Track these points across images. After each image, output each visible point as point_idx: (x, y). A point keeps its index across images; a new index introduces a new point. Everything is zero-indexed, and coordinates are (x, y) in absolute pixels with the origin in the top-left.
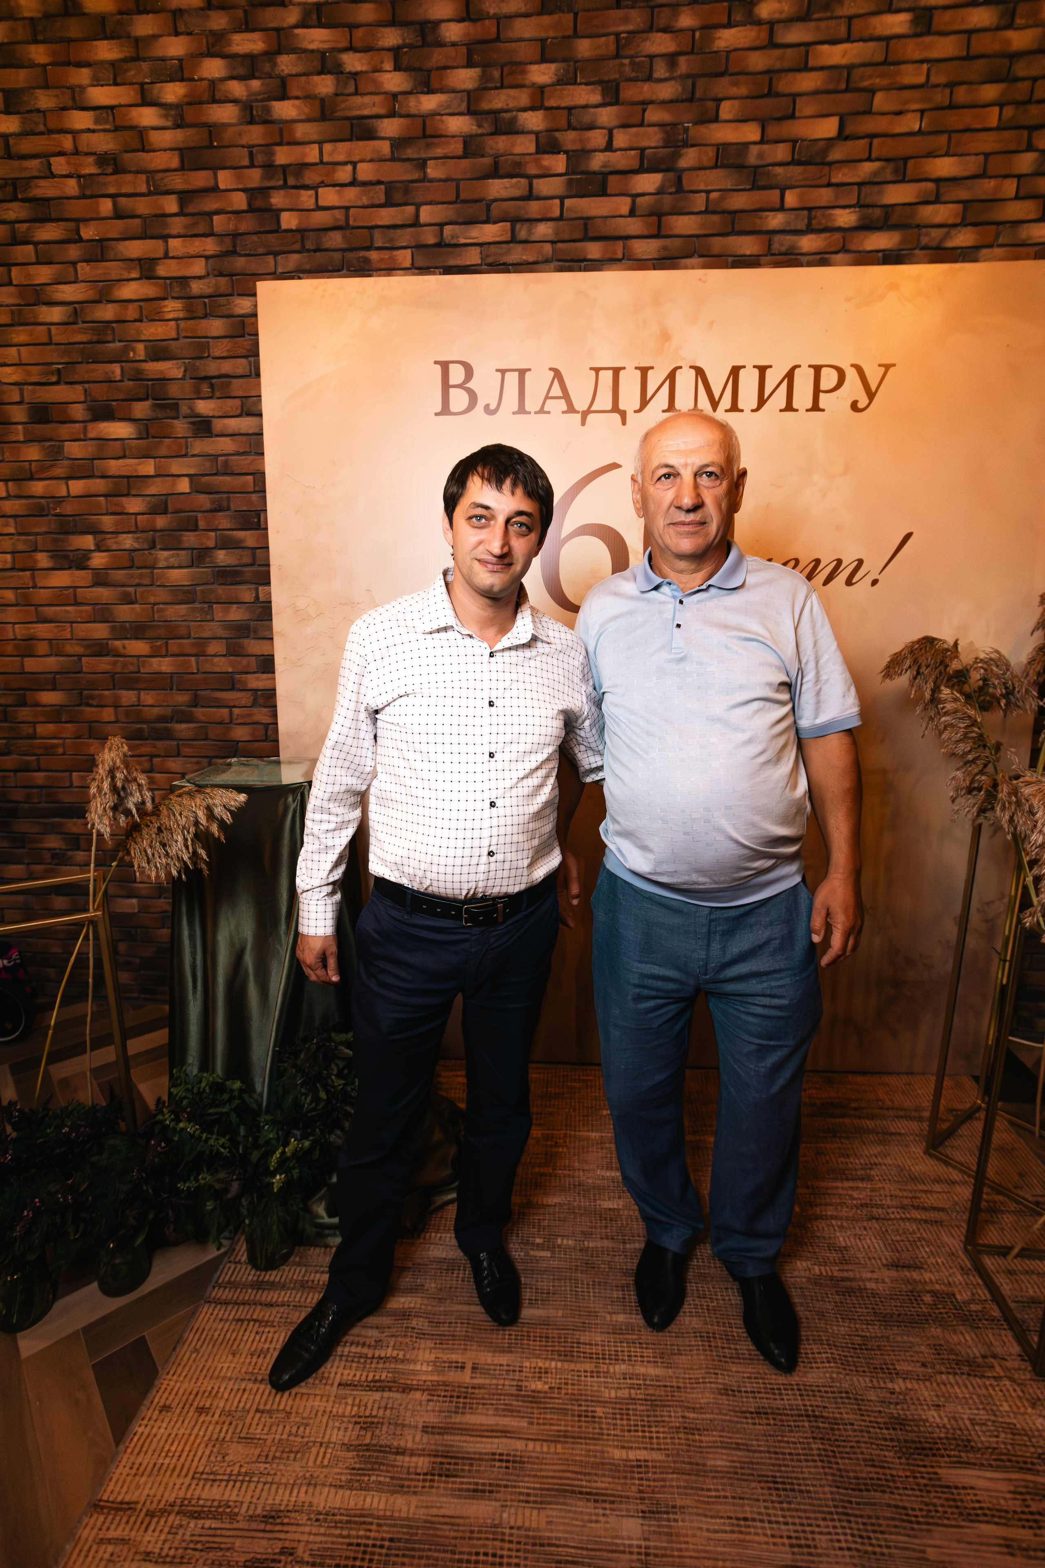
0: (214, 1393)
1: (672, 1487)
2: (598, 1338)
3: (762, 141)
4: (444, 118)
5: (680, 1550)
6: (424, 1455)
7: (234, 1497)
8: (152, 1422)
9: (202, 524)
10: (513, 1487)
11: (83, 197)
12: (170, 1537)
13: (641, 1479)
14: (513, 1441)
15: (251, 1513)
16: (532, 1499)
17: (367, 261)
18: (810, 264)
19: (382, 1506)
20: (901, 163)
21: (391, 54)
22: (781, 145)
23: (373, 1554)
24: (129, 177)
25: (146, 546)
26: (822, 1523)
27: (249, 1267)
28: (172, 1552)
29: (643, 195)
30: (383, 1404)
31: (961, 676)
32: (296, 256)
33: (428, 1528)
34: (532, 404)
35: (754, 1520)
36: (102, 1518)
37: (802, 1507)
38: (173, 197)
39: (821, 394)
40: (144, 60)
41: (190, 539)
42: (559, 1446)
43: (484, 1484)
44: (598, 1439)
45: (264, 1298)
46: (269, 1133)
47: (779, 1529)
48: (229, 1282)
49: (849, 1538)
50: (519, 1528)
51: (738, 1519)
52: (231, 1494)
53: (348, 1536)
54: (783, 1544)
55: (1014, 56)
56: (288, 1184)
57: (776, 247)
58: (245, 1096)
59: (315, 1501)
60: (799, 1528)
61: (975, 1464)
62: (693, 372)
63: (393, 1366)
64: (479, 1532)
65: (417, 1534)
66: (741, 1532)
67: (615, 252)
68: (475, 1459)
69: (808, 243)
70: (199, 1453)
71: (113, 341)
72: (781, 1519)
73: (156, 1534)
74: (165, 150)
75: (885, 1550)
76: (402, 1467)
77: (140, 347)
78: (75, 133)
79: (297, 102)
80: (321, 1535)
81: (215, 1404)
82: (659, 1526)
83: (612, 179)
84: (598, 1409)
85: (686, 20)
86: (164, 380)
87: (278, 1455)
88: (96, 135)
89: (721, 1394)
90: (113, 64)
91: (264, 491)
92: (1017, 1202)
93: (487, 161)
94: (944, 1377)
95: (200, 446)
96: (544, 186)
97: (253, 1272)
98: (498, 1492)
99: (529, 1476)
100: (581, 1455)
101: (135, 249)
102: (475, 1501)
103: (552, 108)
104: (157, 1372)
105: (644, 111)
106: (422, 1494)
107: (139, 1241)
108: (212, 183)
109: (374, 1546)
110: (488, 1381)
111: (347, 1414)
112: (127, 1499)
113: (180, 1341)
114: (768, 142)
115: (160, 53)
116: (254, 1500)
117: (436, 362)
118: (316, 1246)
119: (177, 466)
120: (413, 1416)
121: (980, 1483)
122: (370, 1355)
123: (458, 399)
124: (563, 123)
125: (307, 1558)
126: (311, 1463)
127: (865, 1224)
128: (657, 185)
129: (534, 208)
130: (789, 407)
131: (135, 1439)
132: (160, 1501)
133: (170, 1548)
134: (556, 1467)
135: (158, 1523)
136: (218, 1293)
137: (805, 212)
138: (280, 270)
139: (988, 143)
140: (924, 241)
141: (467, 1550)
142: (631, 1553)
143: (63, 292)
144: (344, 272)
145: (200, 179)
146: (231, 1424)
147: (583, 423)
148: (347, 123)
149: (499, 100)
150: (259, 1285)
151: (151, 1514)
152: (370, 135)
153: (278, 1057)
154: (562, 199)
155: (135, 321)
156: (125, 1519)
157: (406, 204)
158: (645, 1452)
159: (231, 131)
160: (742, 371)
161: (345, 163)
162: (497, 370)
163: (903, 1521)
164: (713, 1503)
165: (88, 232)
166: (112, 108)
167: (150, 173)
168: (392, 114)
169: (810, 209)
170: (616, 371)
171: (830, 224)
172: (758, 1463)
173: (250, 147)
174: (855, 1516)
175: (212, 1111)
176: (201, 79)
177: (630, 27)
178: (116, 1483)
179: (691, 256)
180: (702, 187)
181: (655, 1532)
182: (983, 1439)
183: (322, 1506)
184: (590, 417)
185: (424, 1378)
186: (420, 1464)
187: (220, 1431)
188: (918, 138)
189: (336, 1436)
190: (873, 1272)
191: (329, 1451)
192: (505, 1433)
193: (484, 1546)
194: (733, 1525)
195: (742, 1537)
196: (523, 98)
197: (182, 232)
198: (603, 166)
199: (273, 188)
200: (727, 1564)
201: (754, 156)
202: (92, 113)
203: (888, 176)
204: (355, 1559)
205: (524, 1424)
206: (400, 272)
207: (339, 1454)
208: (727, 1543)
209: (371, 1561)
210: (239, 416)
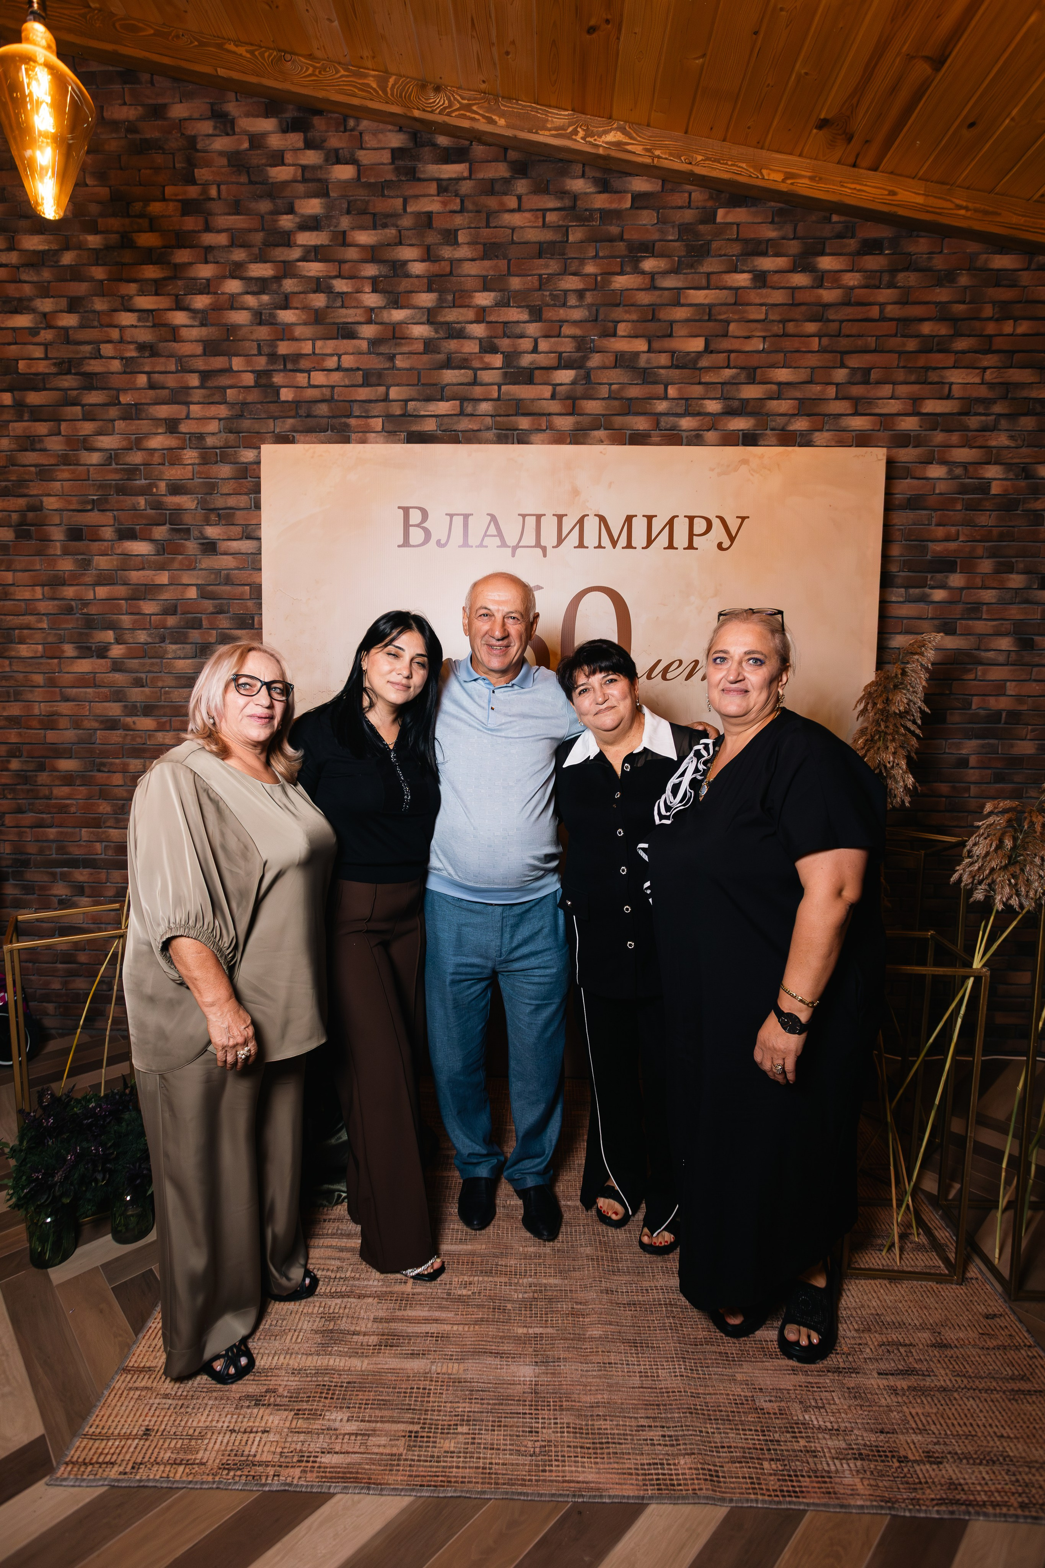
1: (559, 1347)
2: (512, 1262)
3: (649, 351)
4: (410, 326)
5: (561, 1381)
6: (374, 1335)
9: (205, 624)
10: (440, 1351)
11: (125, 372)
13: (537, 1344)
14: (443, 1325)
16: (454, 1357)
17: (347, 425)
18: (687, 443)
19: (342, 1364)
20: (751, 371)
21: (370, 281)
22: (664, 355)
23: (335, 1391)
24: (162, 360)
25: (157, 640)
26: (666, 1364)
28: (185, 1393)
29: (561, 384)
30: (343, 1306)
32: (290, 422)
33: (376, 1375)
34: (473, 540)
35: (615, 1364)
36: (129, 1376)
37: (653, 1356)
38: (196, 375)
39: (695, 537)
40: (181, 279)
41: (195, 635)
42: (477, 1327)
43: (419, 1350)
44: (508, 1322)
47: (635, 1368)
49: (683, 1369)
50: (444, 1374)
51: (604, 1363)
53: (317, 1381)
54: (635, 1376)
55: (827, 306)
57: (662, 424)
59: (291, 1362)
60: (649, 1367)
62: (597, 519)
63: (351, 1282)
64: (414, 1377)
65: (368, 1379)
66: (606, 1371)
67: (540, 425)
68: (413, 1336)
69: (686, 423)
71: (141, 479)
72: (636, 1362)
74: (192, 341)
75: (707, 1376)
76: (357, 1342)
77: (162, 484)
78: (122, 328)
79: (296, 311)
80: (297, 1381)
82: (547, 1369)
83: (537, 372)
84: (508, 1305)
85: (590, 268)
86: (180, 510)
87: (262, 1336)
88: (138, 330)
89: (603, 1293)
90: (155, 281)
91: (261, 600)
93: (441, 357)
95: (206, 562)
96: (486, 376)
98: (429, 1354)
99: (453, 1344)
100: (493, 1332)
101: (163, 411)
102: (412, 1360)
103: (491, 322)
105: (561, 327)
106: (372, 1357)
108: (227, 366)
109: (336, 1386)
111: (315, 1311)
112: (148, 1365)
114: (653, 352)
115: (192, 275)
117: (399, 508)
119: (187, 578)
120: (366, 1312)
122: (333, 1276)
123: (416, 535)
124: (500, 332)
125: (285, 1394)
126: (288, 1341)
128: (572, 378)
129: (478, 391)
131: (150, 1331)
134: (474, 1337)
137: (684, 401)
138: (279, 430)
139: (813, 360)
140: (772, 424)
141: (404, 1386)
142: (525, 1384)
143: (102, 442)
144: (329, 432)
145: (218, 362)
147: (513, 555)
148: (335, 327)
149: (451, 315)
152: (352, 336)
154: (499, 385)
155: (159, 464)
156: (147, 1376)
157: (379, 385)
158: (541, 1329)
159: (244, 331)
160: (634, 519)
161: (332, 355)
162: (448, 514)
163: (723, 1358)
164: (587, 1355)
165: (126, 398)
166: (152, 311)
167: (180, 359)
168: (369, 322)
169: (687, 399)
171: (702, 410)
172: (624, 1332)
173: (257, 341)
174: (689, 1357)
176: (223, 294)
177: (550, 271)
178: (139, 1356)
179: (598, 429)
180: (605, 381)
181: (544, 1373)
183: (297, 1365)
184: (519, 550)
185: (375, 1289)
186: (371, 1341)
188: (763, 355)
189: (307, 1323)
191: (301, 1334)
192: (436, 1321)
193: (417, 1384)
194: (600, 1367)
195: (607, 1373)
196: (470, 314)
197: (201, 400)
198: (531, 364)
199: (275, 371)
200: (593, 1388)
201: (642, 362)
202: (136, 314)
203: (743, 377)
204: (321, 1393)
205: (451, 1315)
206: (373, 435)
207: (309, 1335)
208: (594, 1377)
209: (333, 1394)
210: (241, 539)
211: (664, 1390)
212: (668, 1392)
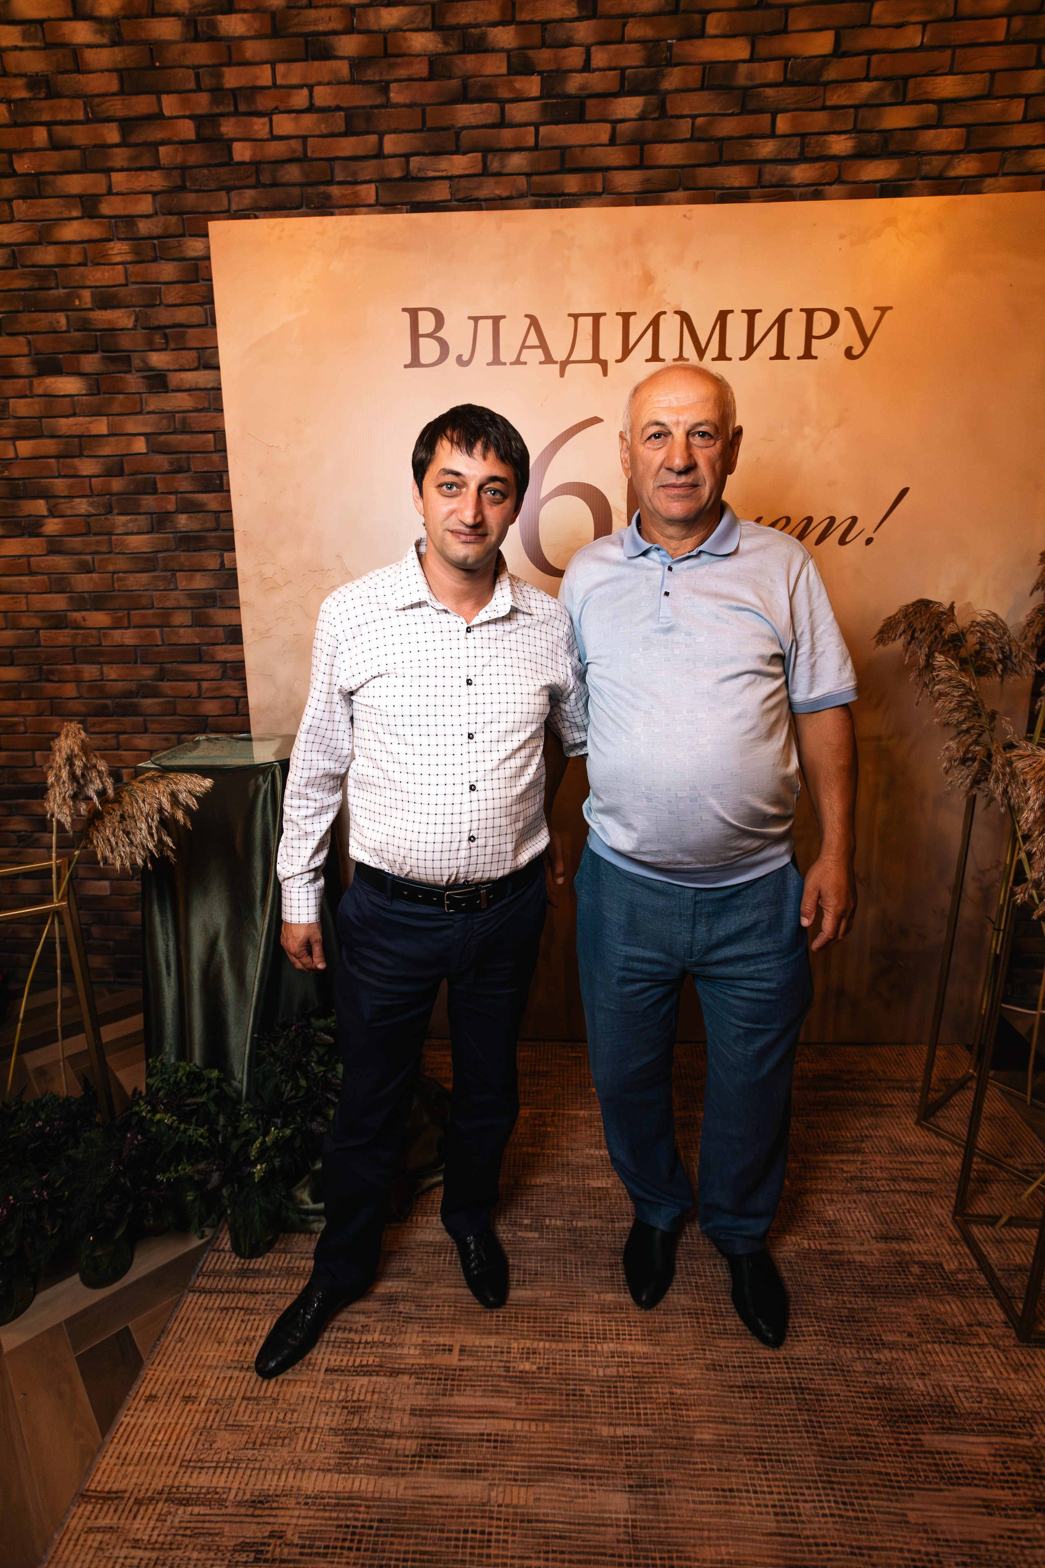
0: (199, 1383)
1: (660, 1461)
2: (587, 1318)
3: (752, 59)
4: (407, 34)
5: (667, 1522)
6: (411, 1437)
7: (222, 1484)
8: (137, 1413)
9: (160, 487)
10: (500, 1466)
11: (15, 125)
12: (159, 1524)
13: (628, 1454)
14: (502, 1421)
15: (239, 1498)
16: (520, 1477)
17: (328, 197)
18: (803, 198)
19: (371, 1488)
20: (901, 82)
22: (773, 64)
23: (361, 1534)
24: (65, 102)
25: (102, 511)
26: (806, 1492)
27: (234, 1255)
28: (161, 1539)
29: (623, 120)
30: (371, 1389)
31: (958, 639)
32: (250, 193)
33: (418, 1508)
34: (507, 355)
35: (739, 1491)
37: (787, 1477)
38: (114, 125)
39: (814, 340)
41: (149, 502)
42: (547, 1425)
43: (472, 1464)
44: (587, 1417)
45: (248, 1286)
46: (248, 1123)
47: (764, 1499)
48: (213, 1271)
49: (833, 1505)
50: (507, 1506)
51: (723, 1490)
52: (219, 1481)
53: (337, 1519)
54: (768, 1513)
56: (270, 1173)
57: (767, 177)
58: (224, 1086)
59: (304, 1484)
60: (783, 1497)
61: (956, 1430)
62: (678, 318)
63: (380, 1350)
64: (467, 1511)
65: (405, 1514)
66: (726, 1503)
67: (594, 186)
68: (462, 1440)
69: (800, 173)
70: (186, 1442)
71: (57, 288)
72: (766, 1489)
73: (145, 1521)
74: (102, 71)
75: (867, 1515)
76: (389, 1450)
77: (86, 294)
79: (245, 16)
80: (310, 1518)
81: (201, 1393)
82: (646, 1500)
83: (590, 102)
84: (586, 1388)
86: (113, 330)
87: (266, 1441)
88: (25, 53)
89: (707, 1369)
91: (225, 450)
92: (1007, 1171)
93: (455, 83)
94: (929, 1346)
95: (154, 402)
96: (518, 112)
97: (237, 1260)
98: (487, 1471)
99: (517, 1455)
100: (568, 1433)
101: (75, 184)
102: (463, 1481)
103: (523, 23)
104: (142, 1362)
105: (624, 25)
106: (412, 1475)
107: (119, 1234)
108: (156, 110)
109: (363, 1527)
110: (475, 1363)
111: (335, 1398)
112: (114, 1489)
113: (164, 1331)
114: (757, 60)
116: (243, 1486)
117: (404, 310)
118: (301, 1232)
119: (131, 425)
120: (400, 1399)
121: (963, 1448)
122: (357, 1340)
123: (429, 350)
124: (536, 38)
125: (296, 1541)
126: (299, 1448)
127: (855, 1197)
128: (638, 111)
129: (507, 136)
130: (780, 355)
131: (121, 1430)
132: (147, 1490)
133: (159, 1535)
134: (545, 1446)
135: (146, 1510)
136: (202, 1282)
137: (798, 139)
138: (234, 207)
139: (993, 58)
140: (925, 169)
141: (454, 1528)
142: (618, 1526)
144: (304, 209)
145: (142, 104)
146: (217, 1412)
147: (562, 374)
148: (301, 39)
149: (464, 14)
150: (243, 1273)
151: (139, 1502)
152: (326, 54)
153: (256, 1044)
154: (537, 126)
155: (79, 265)
156: (113, 1508)
157: (368, 132)
158: (632, 1428)
159: (173, 51)
160: (730, 316)
161: (301, 87)
162: (470, 318)
163: (885, 1486)
164: (699, 1476)
165: (23, 165)
166: (41, 22)
167: (88, 99)
168: (350, 30)
169: (803, 136)
170: (597, 318)
171: (824, 152)
172: (744, 1436)
173: (194, 67)
174: (839, 1483)
175: (189, 1101)
178: (104, 1472)
179: (675, 188)
180: (687, 112)
181: (642, 1506)
182: (966, 1405)
183: (311, 1489)
184: (570, 367)
185: (411, 1361)
186: (408, 1447)
187: (207, 1419)
188: (920, 55)
189: (324, 1421)
190: (862, 1244)
191: (317, 1436)
192: (492, 1413)
193: (473, 1524)
194: (718, 1496)
195: (727, 1507)
196: (491, 11)
197: (125, 164)
198: (580, 89)
199: (223, 115)
200: (712, 1534)
201: (742, 76)
202: (19, 28)
203: (886, 97)
204: (344, 1540)
205: (512, 1404)
206: (364, 209)
207: (326, 1438)
208: (713, 1514)
209: (360, 1541)
210: (196, 369)
211: (811, 1541)
212: (817, 1545)
